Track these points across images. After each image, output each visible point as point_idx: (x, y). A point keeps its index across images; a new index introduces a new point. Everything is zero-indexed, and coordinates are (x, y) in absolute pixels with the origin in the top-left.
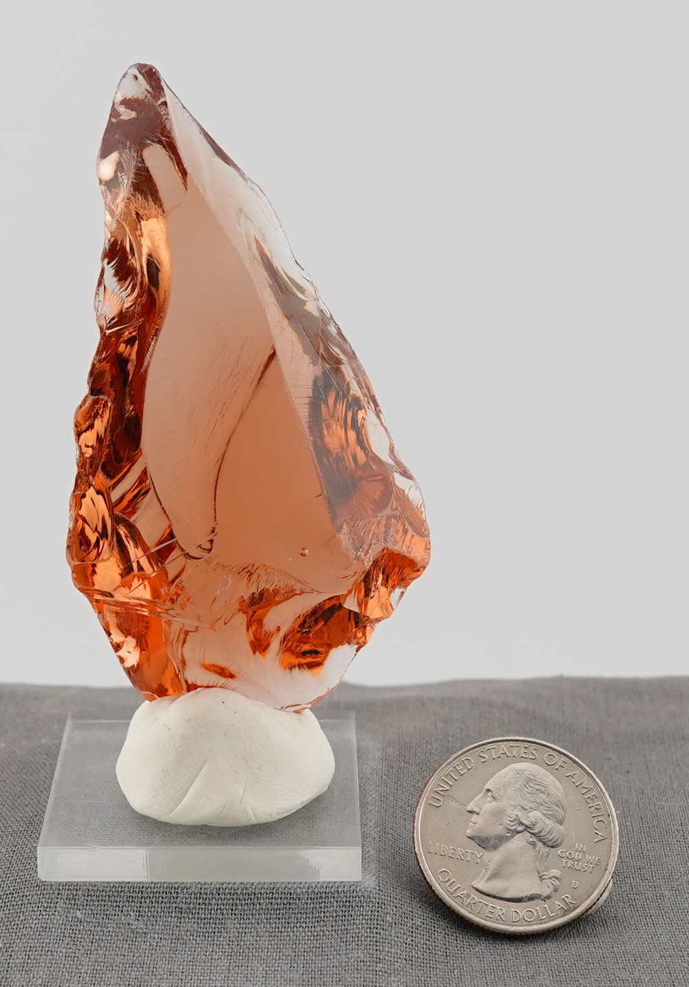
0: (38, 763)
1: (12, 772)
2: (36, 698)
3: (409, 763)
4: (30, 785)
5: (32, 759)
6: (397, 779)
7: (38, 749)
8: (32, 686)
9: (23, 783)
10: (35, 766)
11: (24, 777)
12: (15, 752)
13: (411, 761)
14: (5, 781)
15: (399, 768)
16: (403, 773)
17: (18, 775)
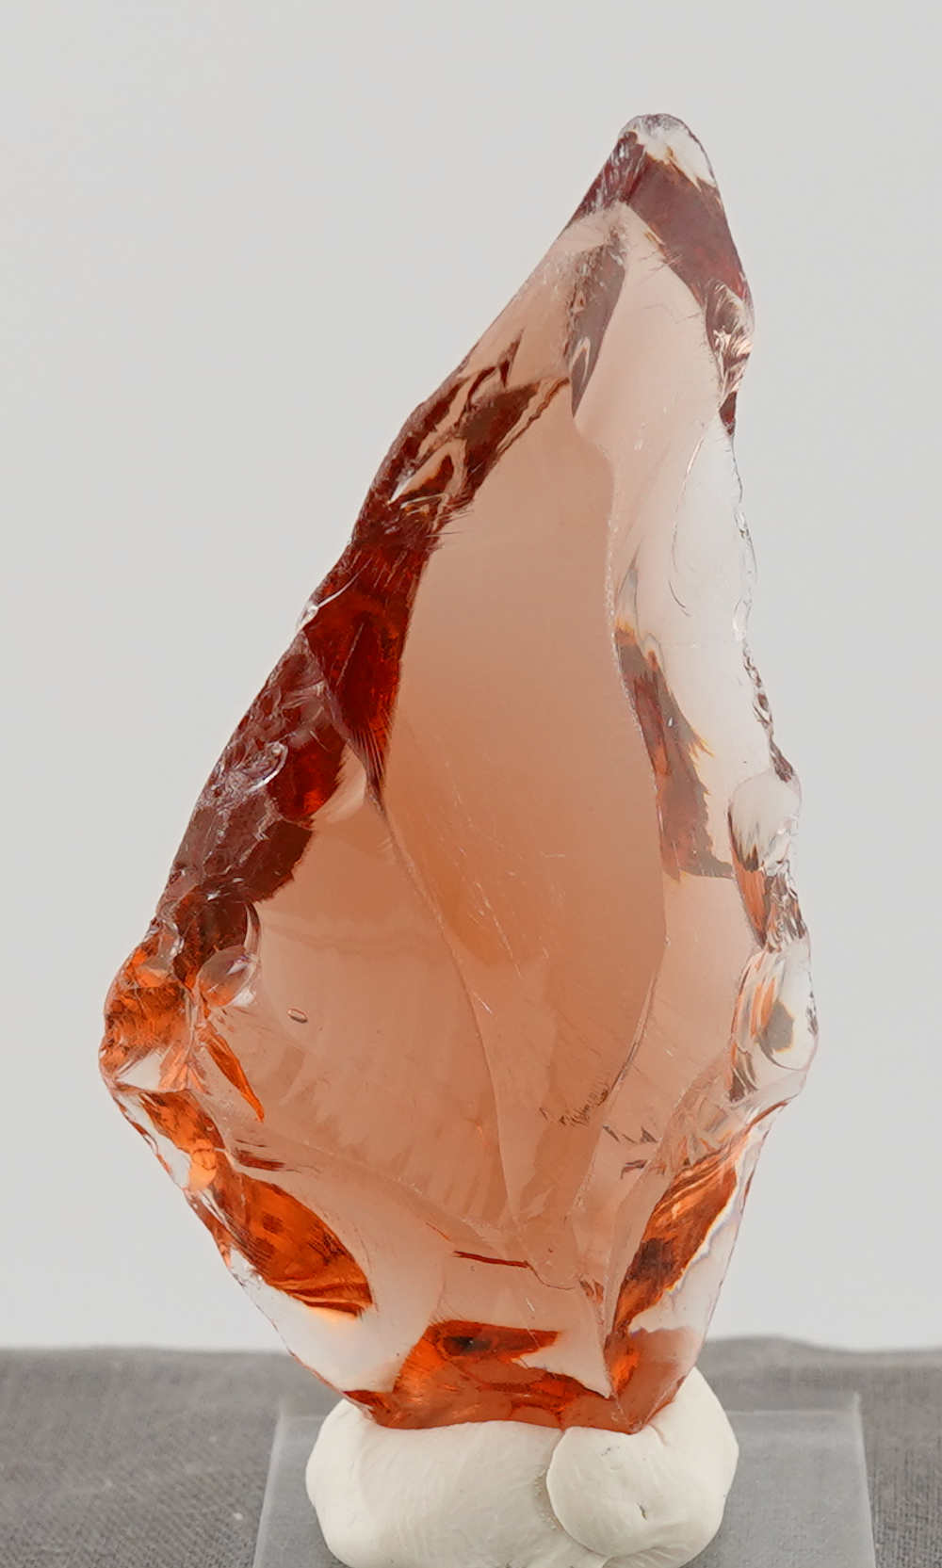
0: (178, 1515)
1: (128, 1538)
2: (176, 1381)
3: (927, 1519)
4: (163, 1562)
5: (167, 1510)
6: (901, 1551)
7: (179, 1488)
8: (169, 1353)
9: (150, 1558)
10: (174, 1523)
11: (153, 1546)
12: (133, 1499)
13: (930, 1517)
14: (114, 1556)
15: (908, 1529)
16: (915, 1540)
17: (140, 1544)
